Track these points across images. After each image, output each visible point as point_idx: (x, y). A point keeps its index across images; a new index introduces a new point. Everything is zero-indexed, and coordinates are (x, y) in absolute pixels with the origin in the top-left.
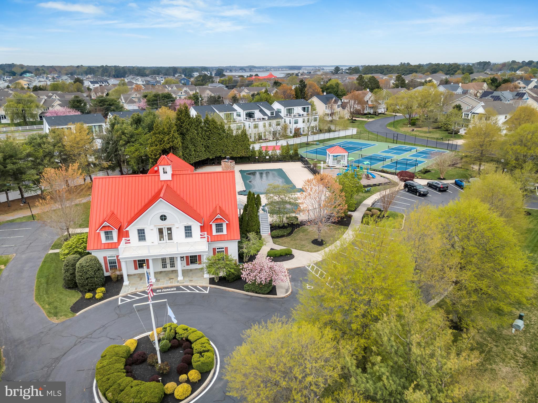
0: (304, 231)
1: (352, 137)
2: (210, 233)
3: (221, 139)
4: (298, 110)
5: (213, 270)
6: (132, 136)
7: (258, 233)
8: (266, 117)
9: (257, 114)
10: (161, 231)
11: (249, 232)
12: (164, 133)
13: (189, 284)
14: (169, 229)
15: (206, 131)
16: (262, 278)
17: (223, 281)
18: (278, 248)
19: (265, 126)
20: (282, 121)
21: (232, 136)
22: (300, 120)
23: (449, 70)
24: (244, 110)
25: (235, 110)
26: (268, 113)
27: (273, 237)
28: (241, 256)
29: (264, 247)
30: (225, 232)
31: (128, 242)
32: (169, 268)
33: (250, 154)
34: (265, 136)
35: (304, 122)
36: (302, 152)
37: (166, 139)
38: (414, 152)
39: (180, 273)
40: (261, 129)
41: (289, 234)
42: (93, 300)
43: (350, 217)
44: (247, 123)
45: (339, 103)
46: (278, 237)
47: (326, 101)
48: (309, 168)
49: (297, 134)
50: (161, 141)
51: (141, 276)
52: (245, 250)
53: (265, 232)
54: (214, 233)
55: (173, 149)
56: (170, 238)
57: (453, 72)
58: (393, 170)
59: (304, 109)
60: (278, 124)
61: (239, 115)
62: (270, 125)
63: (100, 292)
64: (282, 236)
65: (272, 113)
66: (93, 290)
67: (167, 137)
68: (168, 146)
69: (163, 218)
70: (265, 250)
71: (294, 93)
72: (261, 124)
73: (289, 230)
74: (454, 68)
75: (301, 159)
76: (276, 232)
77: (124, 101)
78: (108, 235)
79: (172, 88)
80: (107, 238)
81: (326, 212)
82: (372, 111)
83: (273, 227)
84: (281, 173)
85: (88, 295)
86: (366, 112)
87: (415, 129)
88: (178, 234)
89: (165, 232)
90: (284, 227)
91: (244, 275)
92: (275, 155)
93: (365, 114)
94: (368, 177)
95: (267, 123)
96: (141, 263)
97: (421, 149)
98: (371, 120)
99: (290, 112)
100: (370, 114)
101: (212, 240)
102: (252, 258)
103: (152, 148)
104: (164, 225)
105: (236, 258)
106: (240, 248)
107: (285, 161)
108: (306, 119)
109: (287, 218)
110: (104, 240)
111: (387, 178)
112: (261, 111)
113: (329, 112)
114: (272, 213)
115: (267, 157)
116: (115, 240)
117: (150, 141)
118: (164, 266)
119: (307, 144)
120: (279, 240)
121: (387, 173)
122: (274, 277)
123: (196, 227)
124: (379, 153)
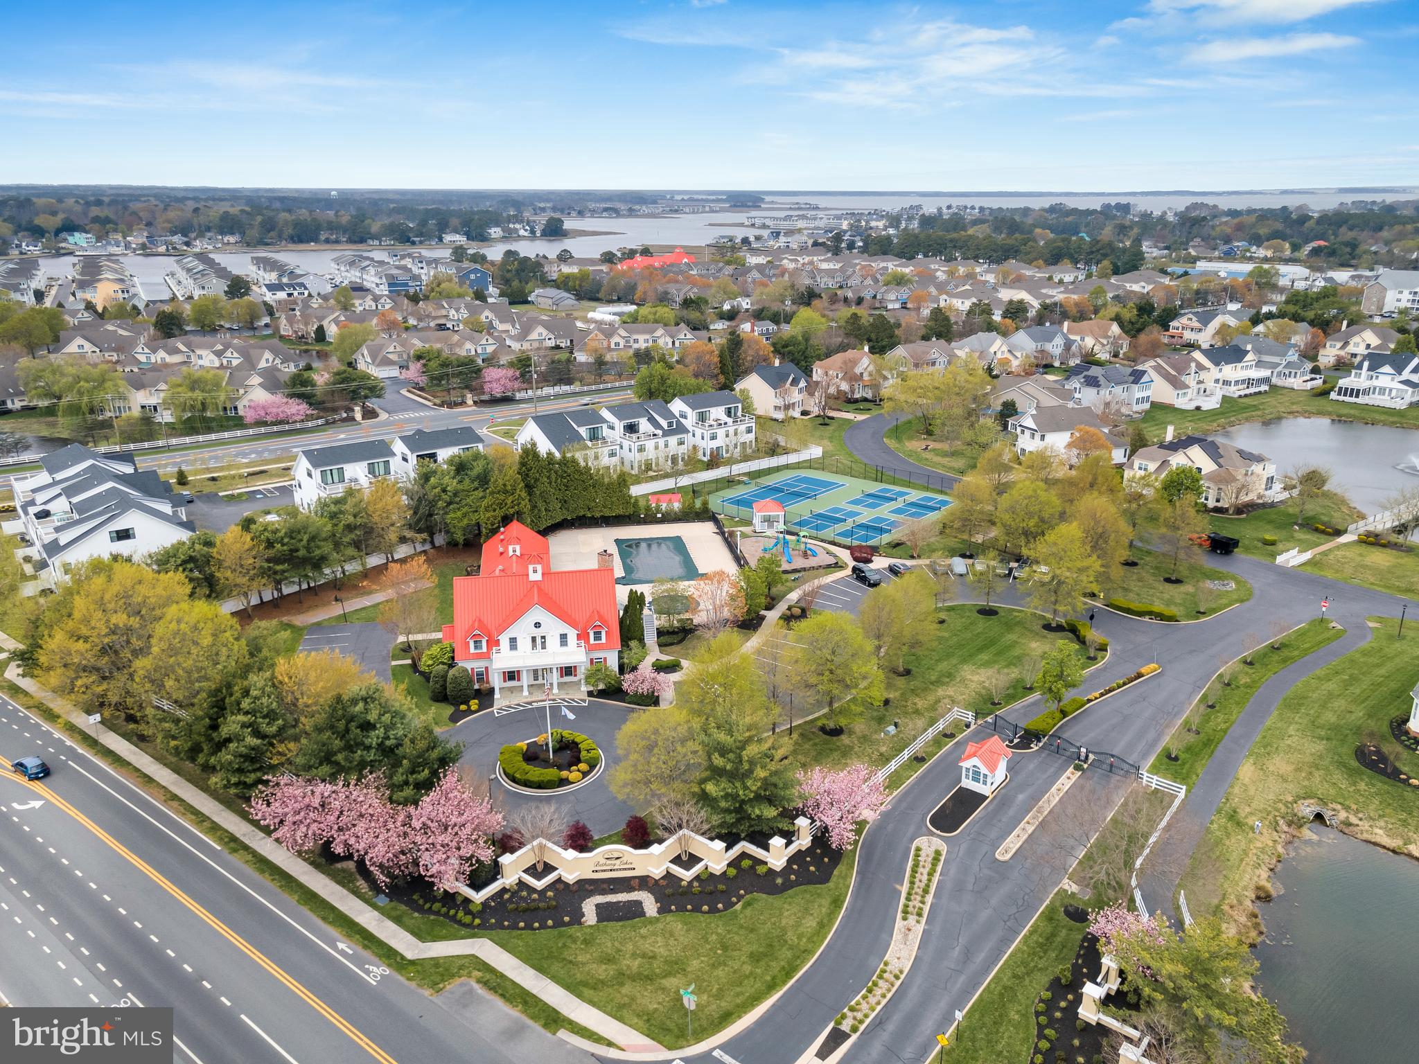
0: (699, 638)
1: (809, 464)
2: (587, 641)
3: (585, 489)
4: (718, 413)
5: (593, 681)
6: (455, 494)
7: (641, 640)
8: (659, 432)
9: (644, 425)
10: (534, 639)
11: (631, 639)
12: (506, 492)
13: (566, 697)
14: (543, 637)
15: (562, 477)
16: (644, 689)
17: (602, 694)
18: (665, 658)
19: (657, 448)
20: (688, 438)
21: (602, 484)
22: (721, 432)
23: (1092, 252)
24: (620, 420)
25: (604, 421)
26: (664, 424)
27: (660, 646)
28: (622, 669)
29: (648, 658)
30: (604, 640)
31: (498, 651)
32: (540, 681)
33: (631, 510)
34: (657, 464)
35: (727, 436)
36: (715, 502)
37: (509, 502)
38: (899, 504)
39: (525, 688)
40: (650, 453)
41: (680, 642)
42: (470, 712)
43: (763, 618)
44: (626, 444)
45: (802, 384)
46: (666, 645)
47: (776, 381)
48: (722, 533)
49: (715, 461)
50: (501, 505)
51: (511, 689)
52: (626, 661)
53: (651, 638)
54: (592, 641)
55: (519, 516)
56: (544, 647)
57: (1099, 257)
58: (847, 541)
59: (729, 412)
60: (681, 443)
61: (612, 428)
62: (666, 446)
63: (474, 704)
64: (672, 644)
65: (670, 424)
66: (466, 702)
67: (511, 499)
68: (512, 511)
69: (537, 625)
70: (650, 660)
71: (716, 359)
72: (650, 444)
73: (681, 635)
74: (1103, 248)
75: (713, 518)
76: (663, 639)
77: (369, 360)
78: (477, 644)
79: (457, 310)
80: (476, 648)
81: (726, 613)
82: (869, 395)
83: (660, 633)
84: (678, 544)
85: (463, 707)
86: (857, 396)
87: (932, 445)
88: (553, 642)
89: (539, 641)
90: (673, 633)
91: (625, 686)
92: (672, 510)
93: (856, 401)
94: (805, 555)
95: (661, 442)
96: (512, 675)
97: (915, 495)
98: (861, 417)
99: (702, 418)
100: (865, 400)
101: (591, 648)
102: (634, 669)
103: (488, 515)
104: (538, 633)
105: (617, 669)
106: (620, 658)
107: (688, 521)
108: (731, 430)
109: (679, 621)
110: (472, 650)
111: (835, 556)
112: (652, 420)
113: (780, 402)
114: (660, 612)
115: (659, 515)
116: (484, 649)
117: (484, 503)
118: (536, 678)
119: (730, 482)
120: (668, 649)
121: (839, 545)
122: (657, 687)
123: (572, 634)
124: (843, 505)
